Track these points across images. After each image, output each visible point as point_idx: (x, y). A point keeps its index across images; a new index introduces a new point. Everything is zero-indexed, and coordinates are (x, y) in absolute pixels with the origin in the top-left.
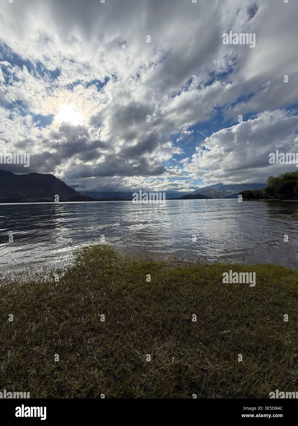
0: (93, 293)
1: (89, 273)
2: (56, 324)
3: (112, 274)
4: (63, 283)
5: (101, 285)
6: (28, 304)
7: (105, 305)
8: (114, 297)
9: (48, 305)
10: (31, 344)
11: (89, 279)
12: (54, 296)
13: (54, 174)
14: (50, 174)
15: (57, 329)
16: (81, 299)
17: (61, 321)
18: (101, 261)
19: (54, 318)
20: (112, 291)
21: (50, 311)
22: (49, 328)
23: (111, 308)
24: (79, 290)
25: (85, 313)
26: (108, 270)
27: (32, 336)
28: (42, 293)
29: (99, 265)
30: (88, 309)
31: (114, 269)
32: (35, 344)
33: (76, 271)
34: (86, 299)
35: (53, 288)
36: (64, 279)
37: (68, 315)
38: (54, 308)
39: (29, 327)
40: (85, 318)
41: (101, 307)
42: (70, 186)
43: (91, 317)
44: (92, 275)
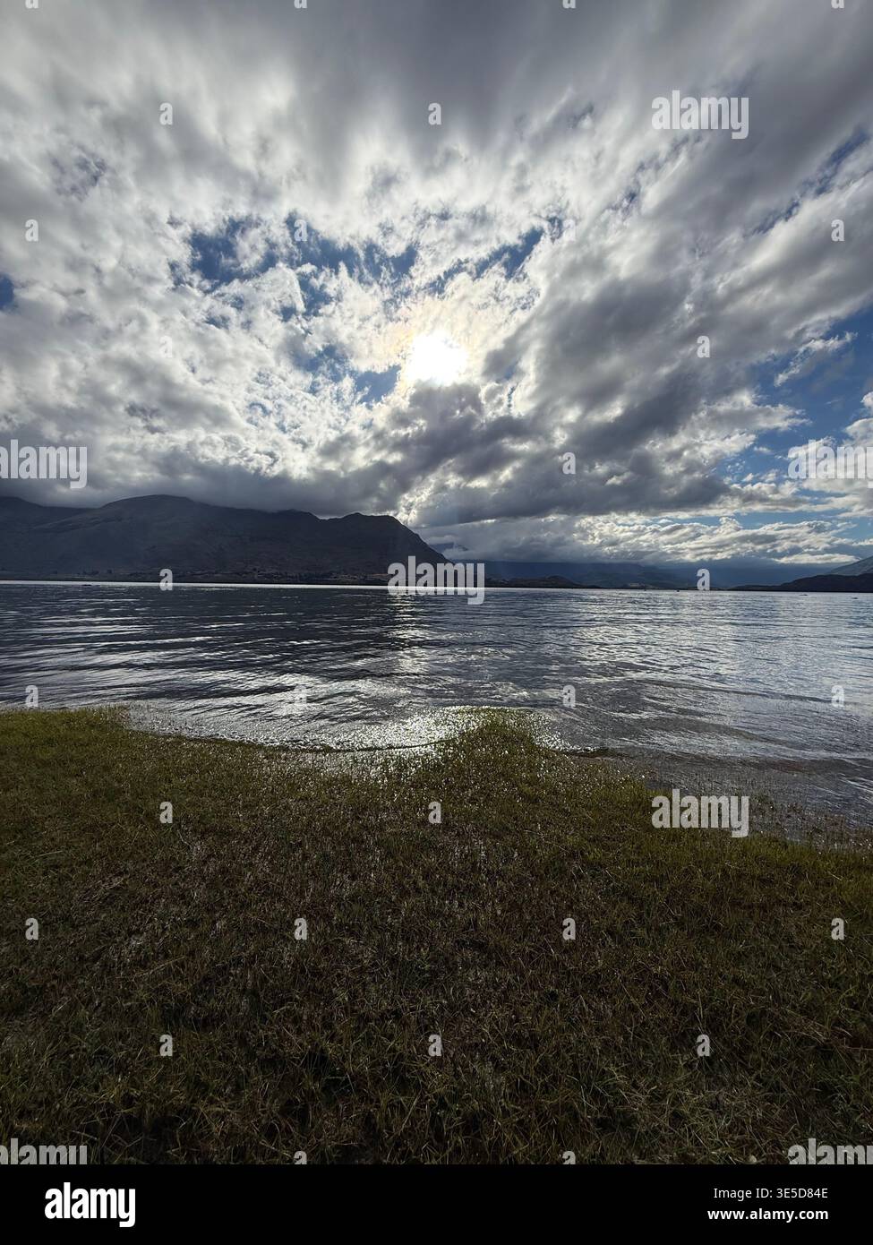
0: (485, 844)
1: (475, 784)
2: (394, 898)
3: (536, 801)
4: (410, 797)
5: (507, 828)
6: (337, 828)
7: (517, 889)
8: (542, 872)
9: (376, 843)
10: (340, 926)
11: (473, 800)
12: (390, 823)
13: (396, 515)
14: (388, 516)
15: (394, 911)
16: (453, 851)
17: (404, 893)
18: (505, 756)
19: (389, 879)
20: (535, 853)
21: (382, 860)
22: (378, 903)
23: (534, 902)
24: (447, 824)
25: (463, 893)
26: (527, 789)
27: (342, 907)
28: (365, 809)
29: (500, 768)
30: (471, 885)
31: (543, 788)
32: (347, 930)
33: (443, 771)
34: (466, 856)
35: (388, 803)
36: (412, 786)
37: (421, 883)
38: (389, 854)
39: (338, 883)
40: (461, 905)
41: (505, 889)
42: (432, 546)
43: (476, 909)
44: (480, 792)
